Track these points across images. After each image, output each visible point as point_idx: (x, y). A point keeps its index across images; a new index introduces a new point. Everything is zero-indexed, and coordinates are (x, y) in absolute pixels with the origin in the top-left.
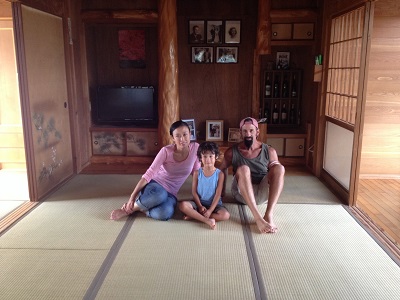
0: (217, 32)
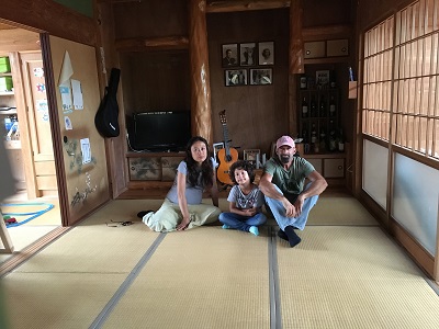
0: (250, 54)
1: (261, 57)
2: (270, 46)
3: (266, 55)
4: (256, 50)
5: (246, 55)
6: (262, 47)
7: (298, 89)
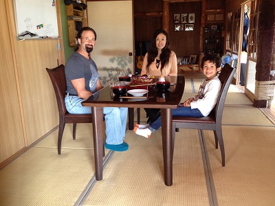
0: (185, 18)
1: (190, 19)
2: (193, 15)
3: (191, 19)
4: (188, 16)
5: (183, 18)
6: (190, 15)
7: (204, 33)
